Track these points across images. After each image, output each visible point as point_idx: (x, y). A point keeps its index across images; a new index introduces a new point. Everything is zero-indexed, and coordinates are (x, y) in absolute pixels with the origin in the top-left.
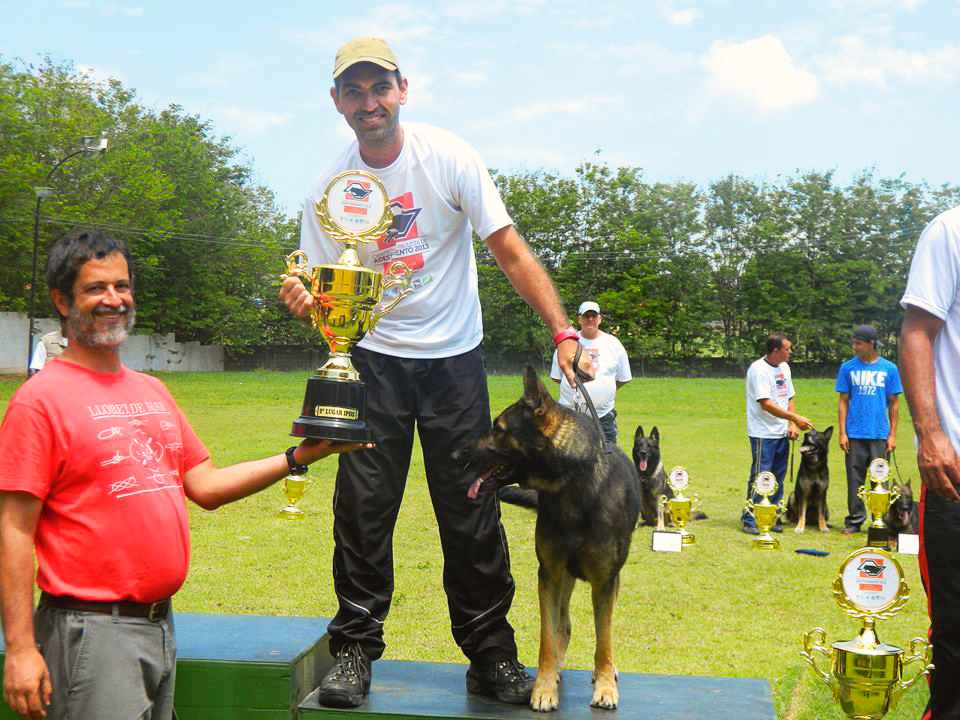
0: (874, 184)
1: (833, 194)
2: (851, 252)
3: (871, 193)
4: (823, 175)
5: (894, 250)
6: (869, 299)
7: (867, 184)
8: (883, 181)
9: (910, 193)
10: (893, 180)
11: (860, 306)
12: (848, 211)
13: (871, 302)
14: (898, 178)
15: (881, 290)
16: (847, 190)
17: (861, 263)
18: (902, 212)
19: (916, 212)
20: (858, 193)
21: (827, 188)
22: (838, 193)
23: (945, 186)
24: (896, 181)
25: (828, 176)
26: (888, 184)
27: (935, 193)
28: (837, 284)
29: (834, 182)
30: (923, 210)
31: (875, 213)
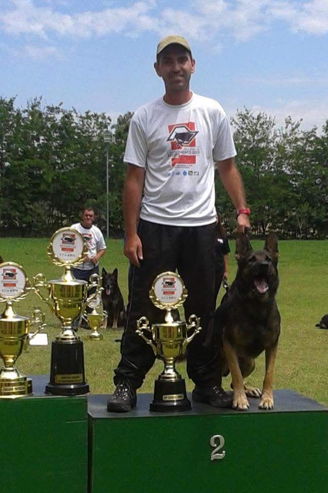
0: (42, 108)
1: (15, 114)
2: (28, 153)
3: (41, 114)
4: (8, 100)
5: (55, 153)
6: (42, 186)
7: (37, 108)
8: (48, 107)
9: (66, 116)
10: (55, 107)
11: (36, 190)
12: (26, 127)
13: (43, 187)
14: (58, 106)
15: (50, 180)
16: (24, 112)
17: (36, 161)
18: (60, 128)
19: (70, 130)
20: (32, 114)
21: (11, 109)
22: (19, 114)
23: (87, 113)
24: (56, 108)
25: (11, 102)
26: (51, 109)
27: (81, 117)
28: (21, 175)
29: (16, 106)
30: (74, 128)
31: (43, 128)
